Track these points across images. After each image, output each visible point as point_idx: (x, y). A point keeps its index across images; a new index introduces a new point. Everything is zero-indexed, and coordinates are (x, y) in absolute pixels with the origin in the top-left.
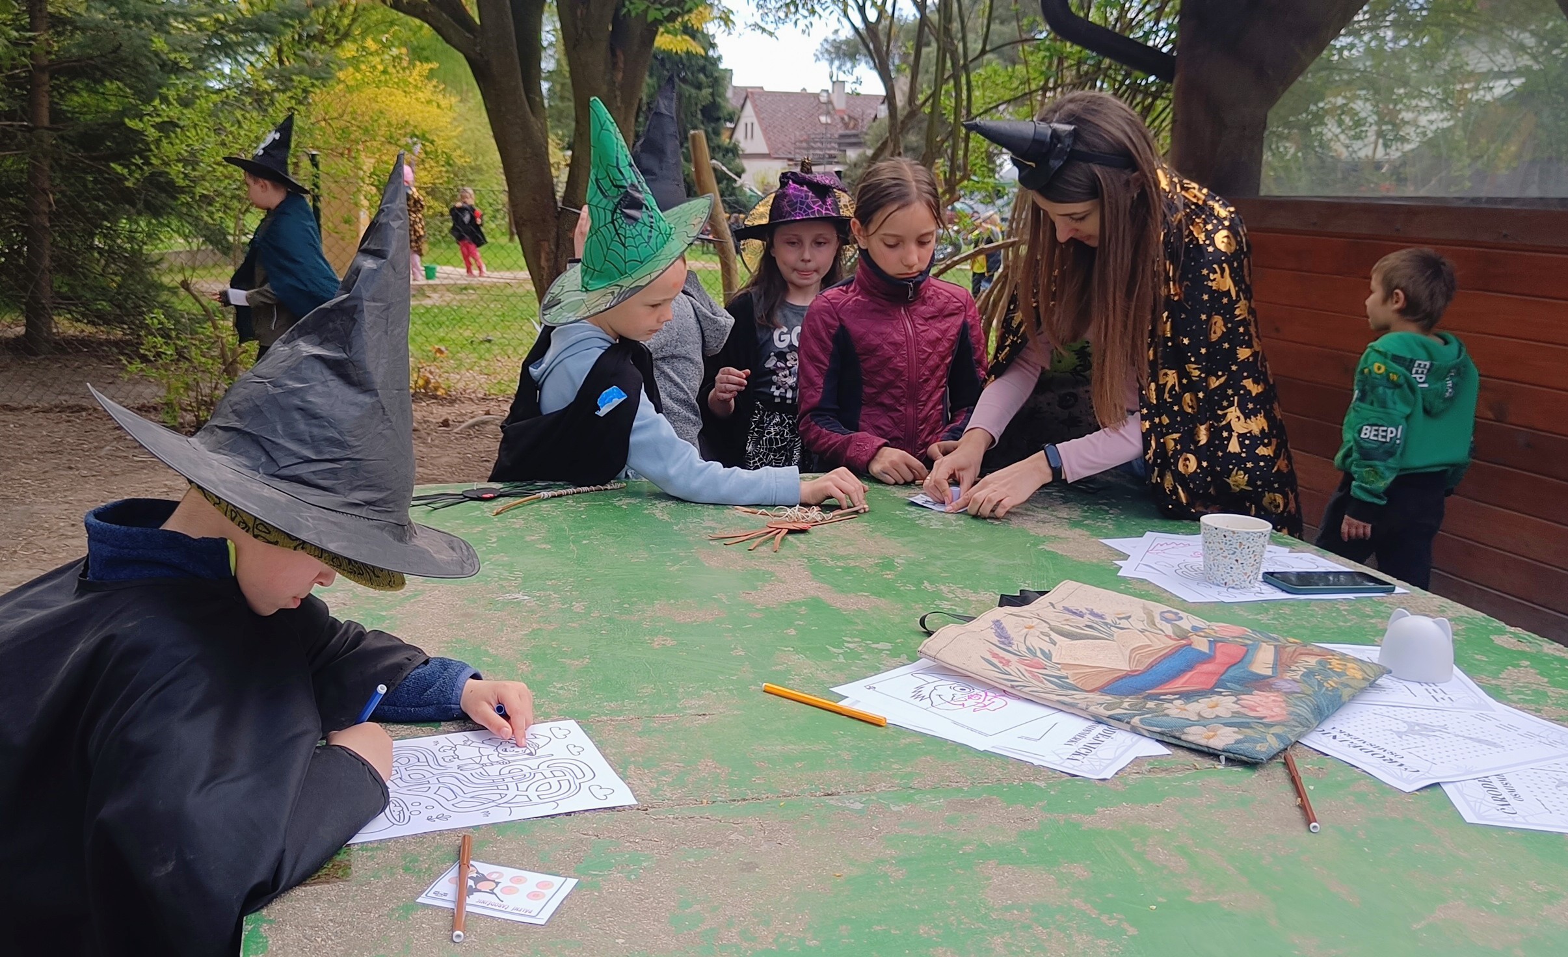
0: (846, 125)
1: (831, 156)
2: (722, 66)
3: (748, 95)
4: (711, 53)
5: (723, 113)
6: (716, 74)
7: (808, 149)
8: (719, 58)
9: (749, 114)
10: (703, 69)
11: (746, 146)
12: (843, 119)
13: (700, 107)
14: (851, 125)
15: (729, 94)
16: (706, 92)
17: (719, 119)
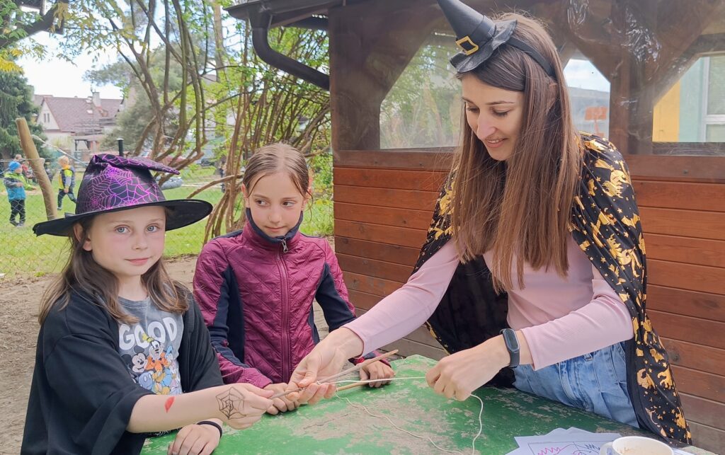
0: (102, 115)
1: (96, 131)
2: (28, 84)
3: (44, 99)
4: (21, 76)
5: (32, 109)
6: (24, 88)
7: (82, 127)
8: (26, 79)
9: (45, 109)
10: (16, 85)
11: (46, 126)
12: (100, 112)
13: (16, 105)
14: (105, 114)
15: (33, 99)
16: (20, 97)
17: (29, 112)
